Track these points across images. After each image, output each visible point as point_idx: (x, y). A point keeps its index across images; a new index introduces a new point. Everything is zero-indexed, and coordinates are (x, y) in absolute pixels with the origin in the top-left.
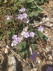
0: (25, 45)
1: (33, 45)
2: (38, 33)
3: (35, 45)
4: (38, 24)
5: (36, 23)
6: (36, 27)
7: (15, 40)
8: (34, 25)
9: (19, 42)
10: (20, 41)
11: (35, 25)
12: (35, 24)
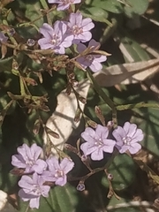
0: (69, 205)
1: (124, 204)
2: (153, 124)
3: (136, 203)
4: (151, 62)
5: (137, 59)
6: (139, 83)
7: (31, 174)
8: (124, 70)
9: (53, 185)
10: (62, 182)
11: (130, 75)
12: (131, 64)
